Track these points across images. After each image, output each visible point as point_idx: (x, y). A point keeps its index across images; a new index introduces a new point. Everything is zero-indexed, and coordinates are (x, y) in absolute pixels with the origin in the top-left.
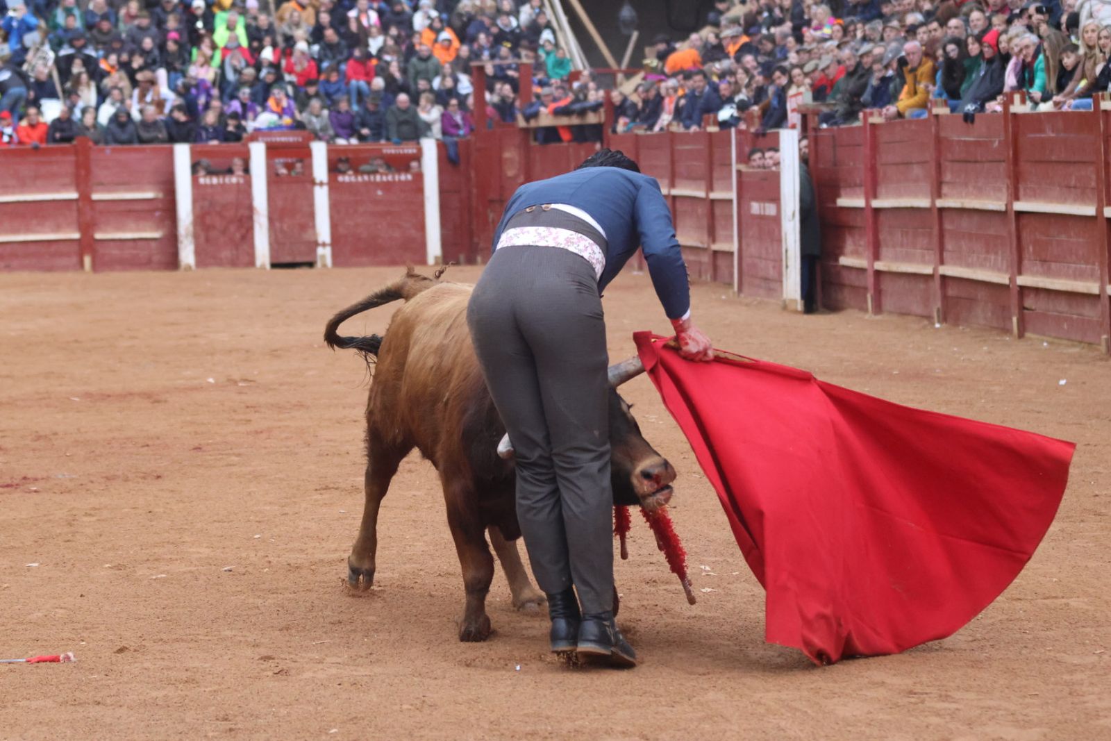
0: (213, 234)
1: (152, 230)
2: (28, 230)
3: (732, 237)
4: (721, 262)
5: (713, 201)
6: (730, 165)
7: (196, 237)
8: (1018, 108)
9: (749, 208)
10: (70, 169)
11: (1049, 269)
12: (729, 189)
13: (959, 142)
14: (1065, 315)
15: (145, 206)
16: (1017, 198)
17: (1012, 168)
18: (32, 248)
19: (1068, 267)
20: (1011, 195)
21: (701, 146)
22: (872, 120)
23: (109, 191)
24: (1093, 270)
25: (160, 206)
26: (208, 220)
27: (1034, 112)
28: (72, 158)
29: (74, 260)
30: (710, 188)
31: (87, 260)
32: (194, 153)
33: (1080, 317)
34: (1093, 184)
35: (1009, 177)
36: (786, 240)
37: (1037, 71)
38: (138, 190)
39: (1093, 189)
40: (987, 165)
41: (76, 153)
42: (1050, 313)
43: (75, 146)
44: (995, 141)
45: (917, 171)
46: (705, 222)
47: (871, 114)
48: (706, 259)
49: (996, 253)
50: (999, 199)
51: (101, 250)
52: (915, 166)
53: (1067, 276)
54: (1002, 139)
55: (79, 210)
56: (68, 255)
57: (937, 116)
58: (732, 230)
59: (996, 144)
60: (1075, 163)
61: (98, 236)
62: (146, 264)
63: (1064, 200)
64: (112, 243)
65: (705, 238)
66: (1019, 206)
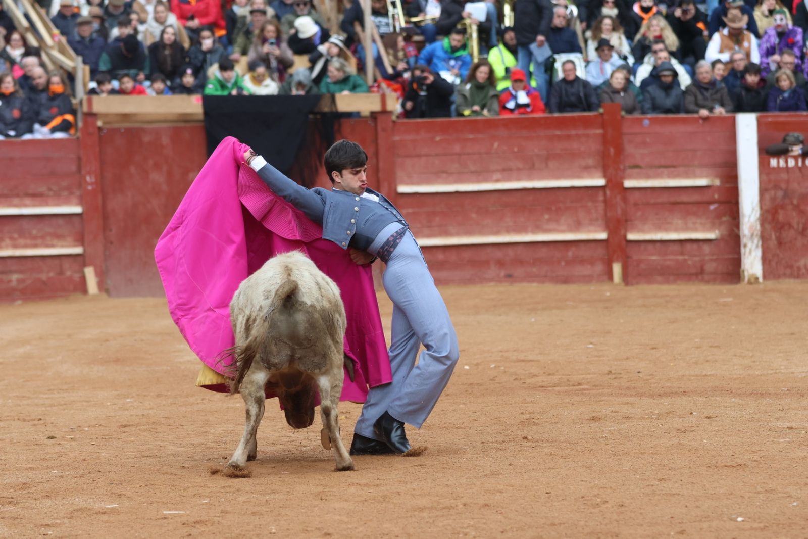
0: (788, 235)
1: (704, 230)
2: (538, 229)
7: (764, 238)
10: (595, 146)
15: (695, 197)
18: (543, 252)
23: (648, 177)
25: (716, 196)
26: (781, 216)
28: (599, 131)
29: (599, 267)
31: (617, 268)
32: (761, 126)
38: (687, 176)
41: (603, 126)
43: (602, 114)
51: (636, 255)
55: (605, 201)
56: (591, 262)
61: (631, 236)
62: (698, 274)
64: (650, 246)
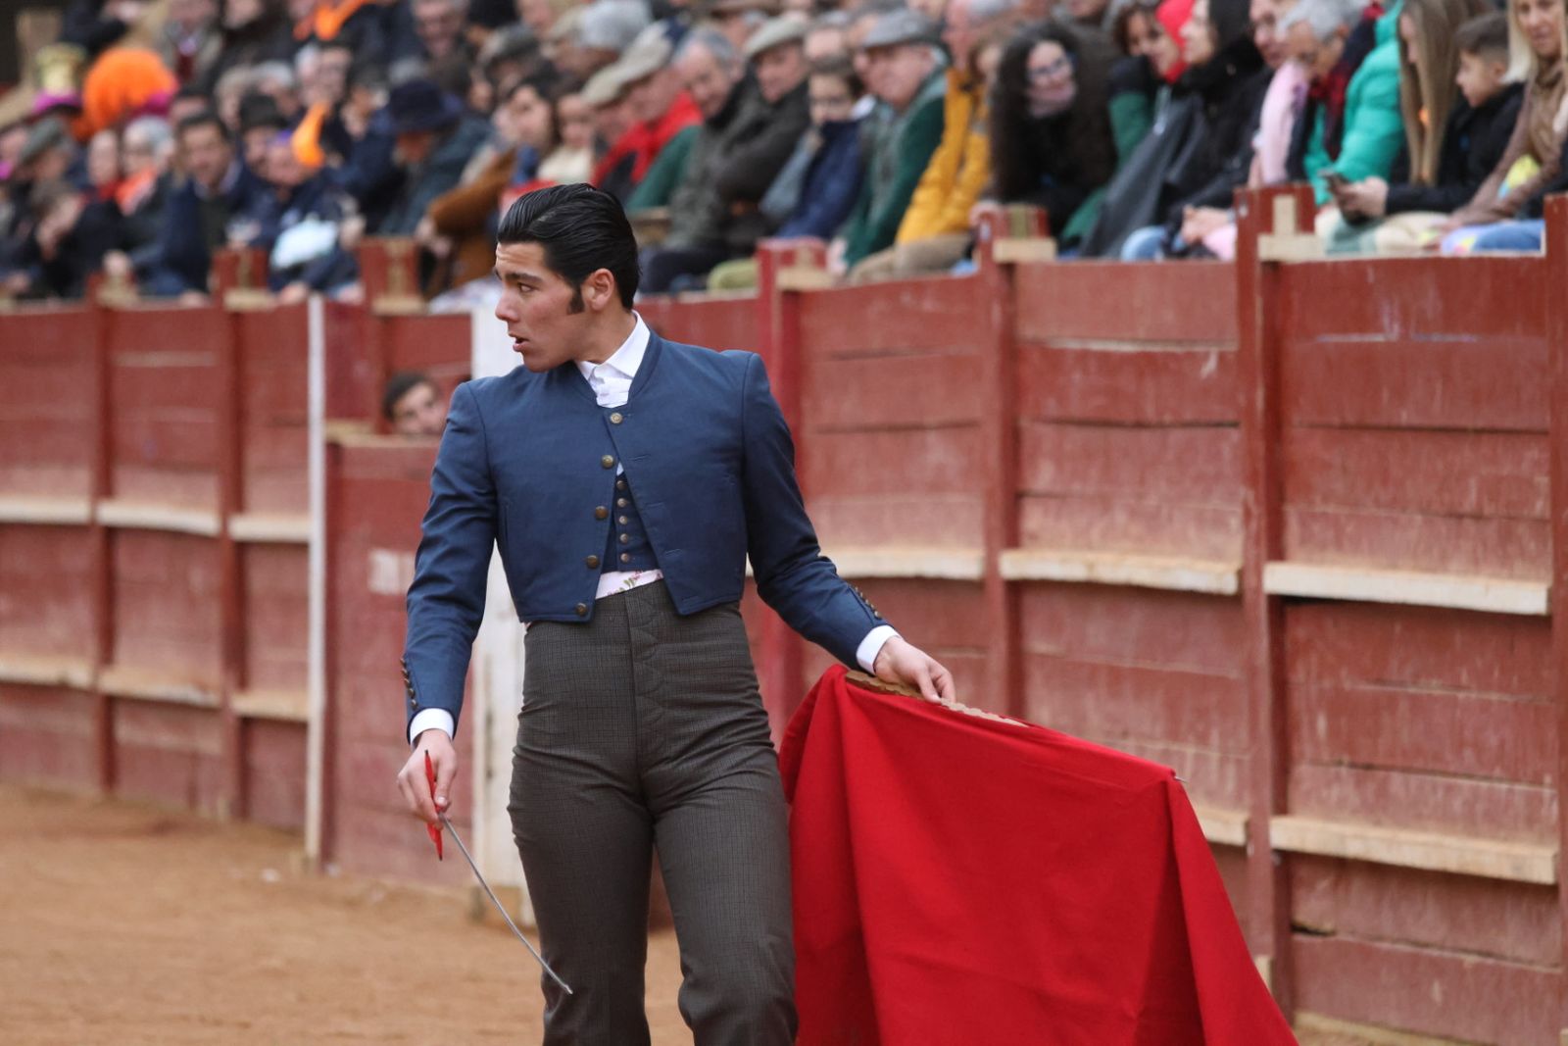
3: (303, 668)
4: (267, 756)
5: (243, 548)
6: (302, 423)
8: (1283, 244)
9: (366, 572)
11: (1383, 792)
12: (301, 505)
13: (1084, 356)
14: (1435, 953)
16: (1278, 553)
17: (1260, 447)
19: (1449, 789)
20: (1257, 543)
21: (207, 359)
22: (789, 278)
24: (1534, 801)
27: (1346, 256)
30: (235, 501)
33: (1490, 961)
34: (1540, 507)
35: (1251, 480)
36: (488, 683)
37: (1358, 102)
39: (1541, 522)
40: (1177, 436)
42: (1385, 946)
44: (1206, 356)
45: (938, 453)
46: (213, 616)
47: (788, 258)
48: (213, 743)
49: (1203, 739)
50: (1217, 555)
52: (932, 438)
53: (1446, 820)
54: (1232, 347)
57: (1009, 268)
58: (304, 645)
59: (1210, 366)
60: (1479, 432)
63: (1438, 562)
65: (213, 670)
66: (1283, 578)
